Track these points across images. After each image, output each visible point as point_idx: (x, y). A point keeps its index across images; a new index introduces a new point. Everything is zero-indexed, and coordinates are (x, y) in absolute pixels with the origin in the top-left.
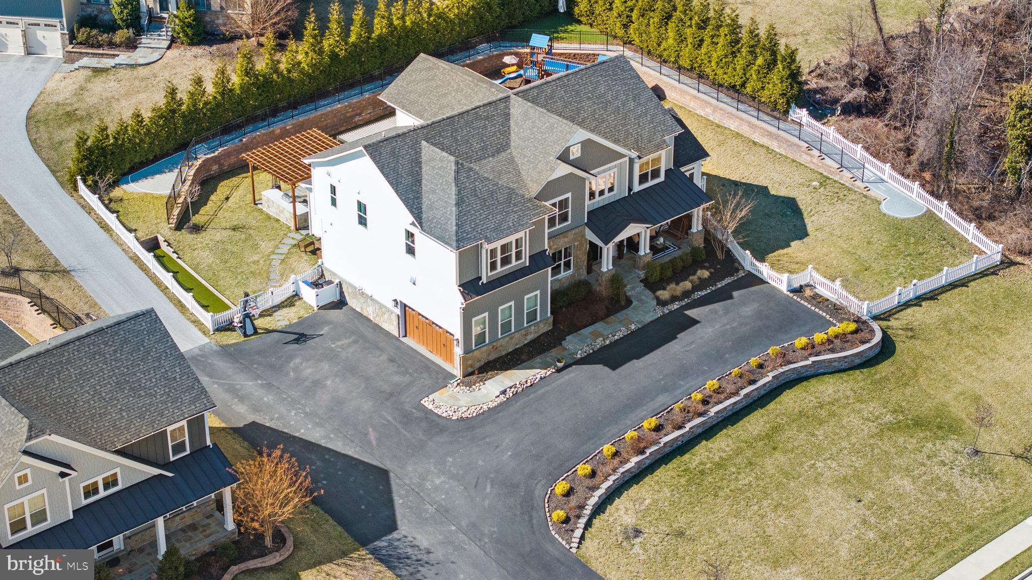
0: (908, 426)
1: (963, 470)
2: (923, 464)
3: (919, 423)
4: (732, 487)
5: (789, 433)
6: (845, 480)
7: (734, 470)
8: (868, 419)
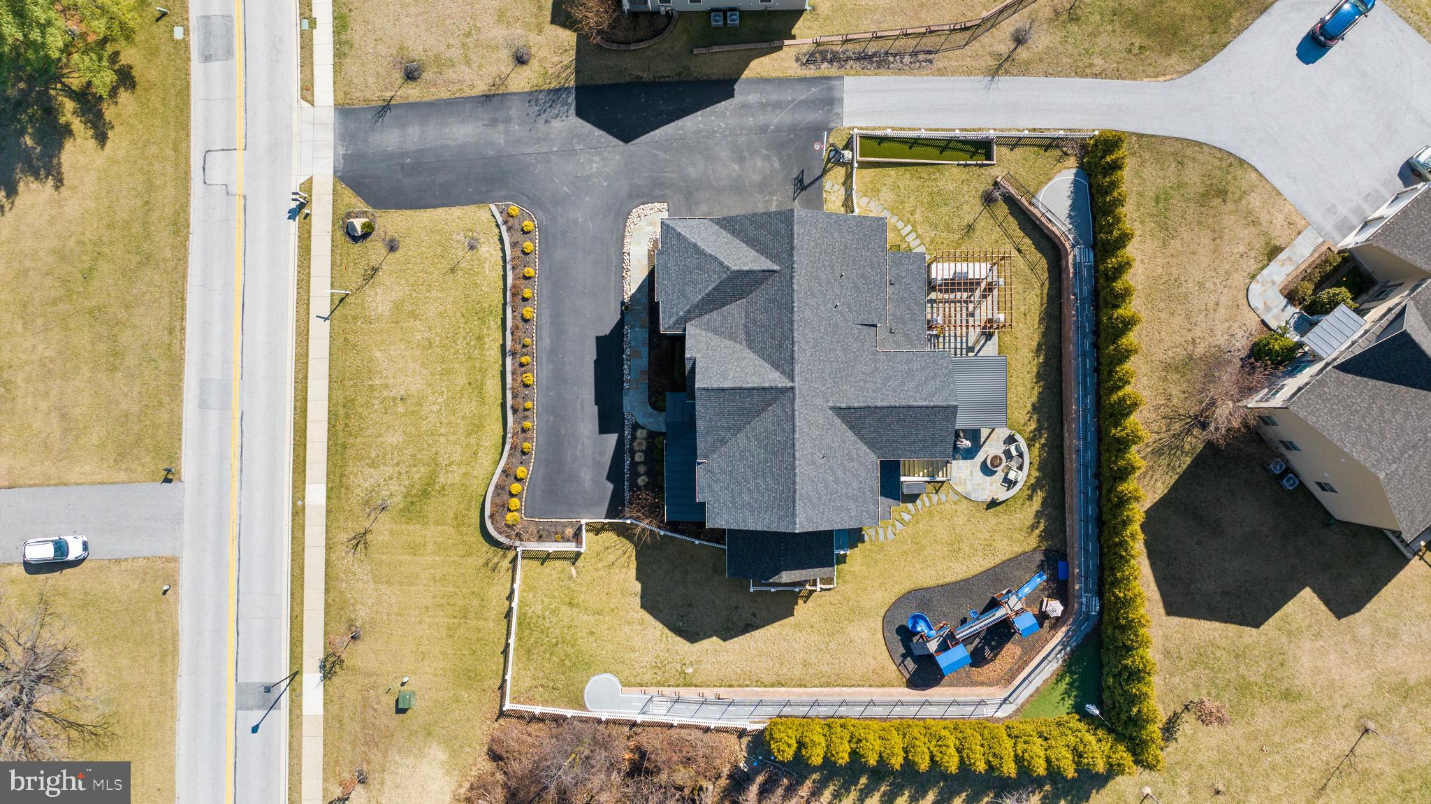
0: (428, 484)
1: (379, 486)
2: (397, 464)
3: (425, 493)
4: (461, 330)
5: (474, 404)
6: (419, 404)
7: (472, 343)
8: (449, 465)
